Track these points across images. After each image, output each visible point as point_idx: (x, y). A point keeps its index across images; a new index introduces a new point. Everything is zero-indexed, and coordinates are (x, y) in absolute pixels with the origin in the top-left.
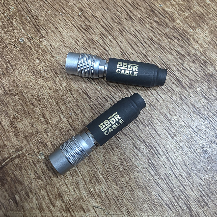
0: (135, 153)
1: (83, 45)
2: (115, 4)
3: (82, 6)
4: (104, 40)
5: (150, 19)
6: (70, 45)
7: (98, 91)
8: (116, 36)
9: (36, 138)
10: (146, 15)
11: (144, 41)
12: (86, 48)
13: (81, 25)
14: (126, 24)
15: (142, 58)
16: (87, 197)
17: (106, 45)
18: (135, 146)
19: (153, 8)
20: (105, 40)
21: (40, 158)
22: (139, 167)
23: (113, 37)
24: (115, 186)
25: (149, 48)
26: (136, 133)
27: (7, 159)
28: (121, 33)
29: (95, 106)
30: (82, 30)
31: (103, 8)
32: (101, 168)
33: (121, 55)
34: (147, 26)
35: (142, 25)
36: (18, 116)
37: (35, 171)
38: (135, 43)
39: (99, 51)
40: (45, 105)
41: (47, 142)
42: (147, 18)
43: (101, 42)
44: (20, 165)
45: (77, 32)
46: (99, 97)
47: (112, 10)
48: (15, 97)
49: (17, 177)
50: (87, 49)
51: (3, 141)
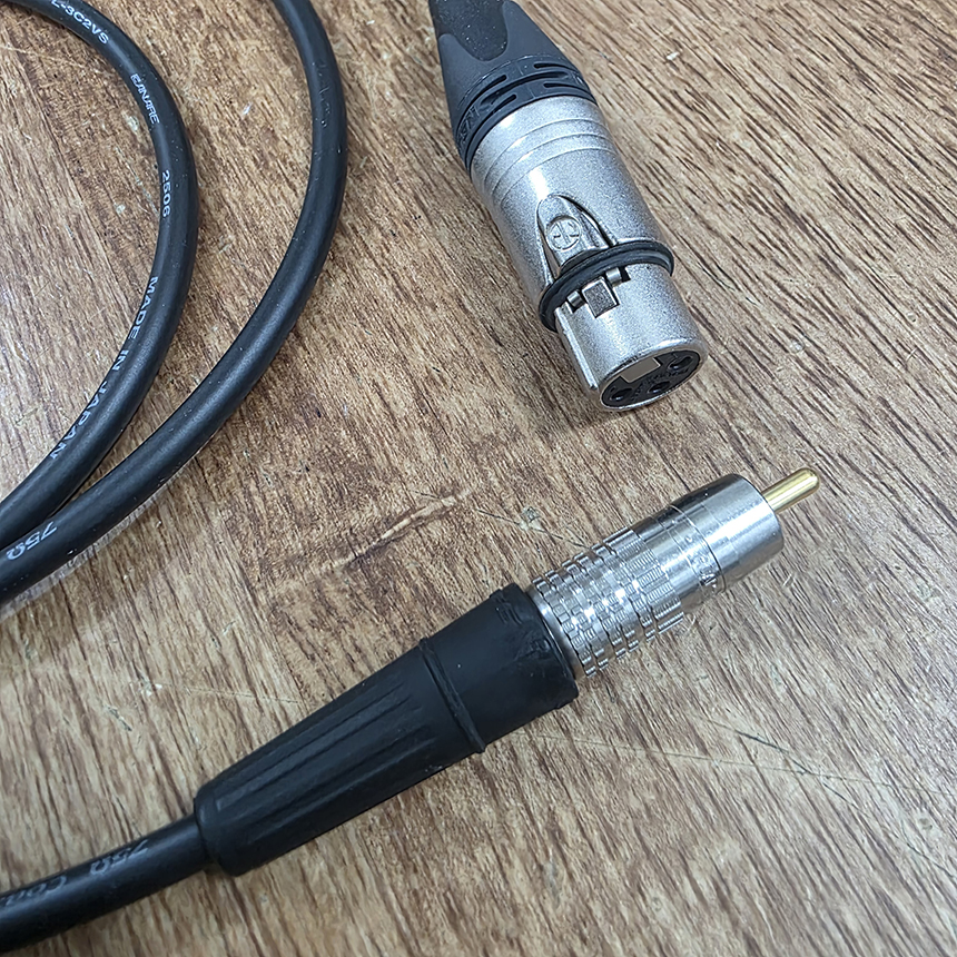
0: (907, 546)
1: (685, 156)
2: (800, 30)
3: (677, 34)
4: (764, 145)
5: (940, 83)
6: (636, 153)
7: (745, 310)
8: (809, 132)
9: (507, 454)
10: (922, 68)
11: (920, 154)
12: (695, 166)
13: (675, 93)
14: (847, 94)
15: (915, 210)
16: (712, 693)
17: (773, 161)
18: (905, 520)
19: (947, 46)
20: (768, 145)
21: (524, 526)
22: (927, 600)
23: (797, 134)
24: (827, 663)
25: (940, 176)
26: (905, 471)
27: (400, 519)
28: (827, 122)
29: (733, 361)
30: (681, 107)
31: (756, 42)
32: (766, 591)
33: (832, 197)
34: (928, 103)
35: (908, 100)
36: (446, 376)
37: (504, 573)
38: (883, 157)
39: (743, 176)
40: (542, 344)
41: (551, 475)
42: (925, 79)
43: (751, 149)
44: (448, 544)
45: (662, 111)
46: (750, 332)
47: (790, 49)
48: (434, 310)
49: (436, 586)
50: (700, 169)
51: (388, 457)
